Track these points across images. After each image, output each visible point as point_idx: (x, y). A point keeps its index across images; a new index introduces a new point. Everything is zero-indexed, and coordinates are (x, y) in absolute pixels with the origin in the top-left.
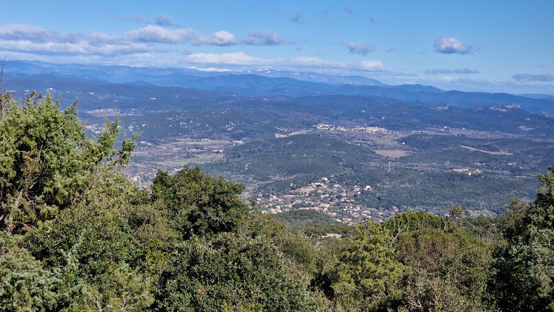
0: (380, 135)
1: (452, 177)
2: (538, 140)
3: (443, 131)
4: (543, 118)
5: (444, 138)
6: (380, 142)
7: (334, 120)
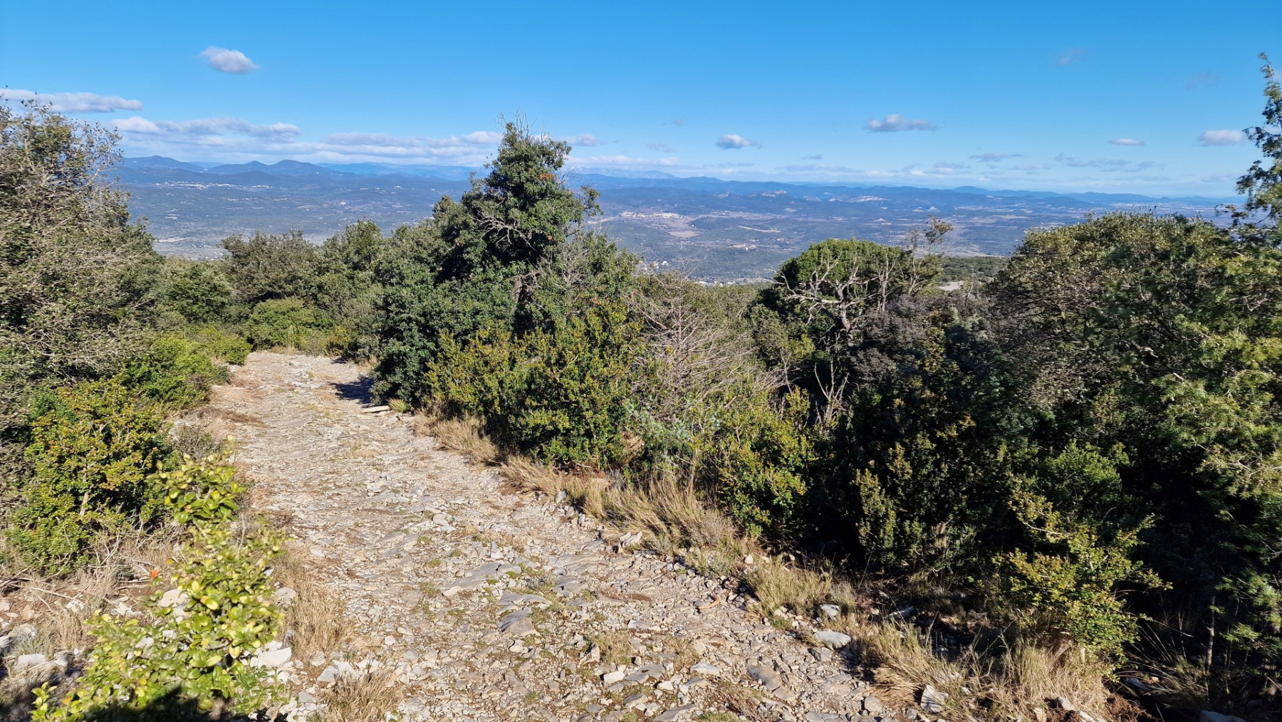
0: (673, 220)
1: (733, 252)
2: (801, 219)
3: (725, 214)
4: (804, 201)
5: (725, 221)
6: (673, 225)
7: (635, 208)
